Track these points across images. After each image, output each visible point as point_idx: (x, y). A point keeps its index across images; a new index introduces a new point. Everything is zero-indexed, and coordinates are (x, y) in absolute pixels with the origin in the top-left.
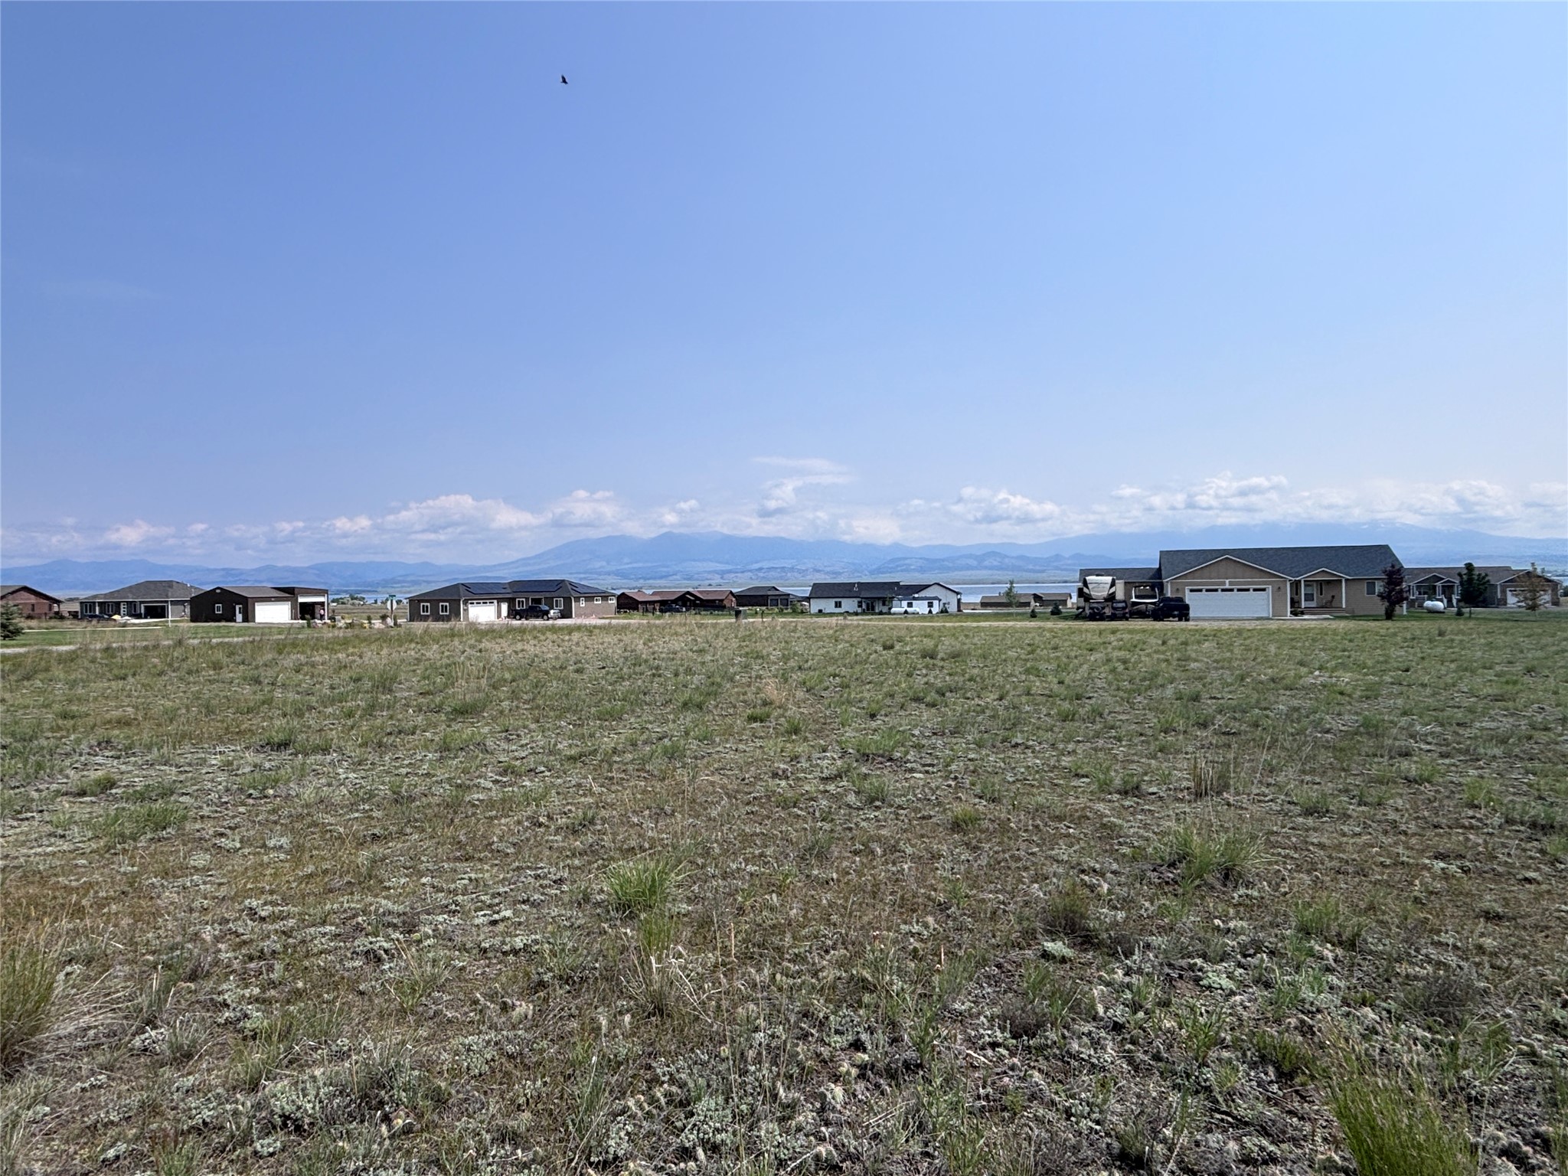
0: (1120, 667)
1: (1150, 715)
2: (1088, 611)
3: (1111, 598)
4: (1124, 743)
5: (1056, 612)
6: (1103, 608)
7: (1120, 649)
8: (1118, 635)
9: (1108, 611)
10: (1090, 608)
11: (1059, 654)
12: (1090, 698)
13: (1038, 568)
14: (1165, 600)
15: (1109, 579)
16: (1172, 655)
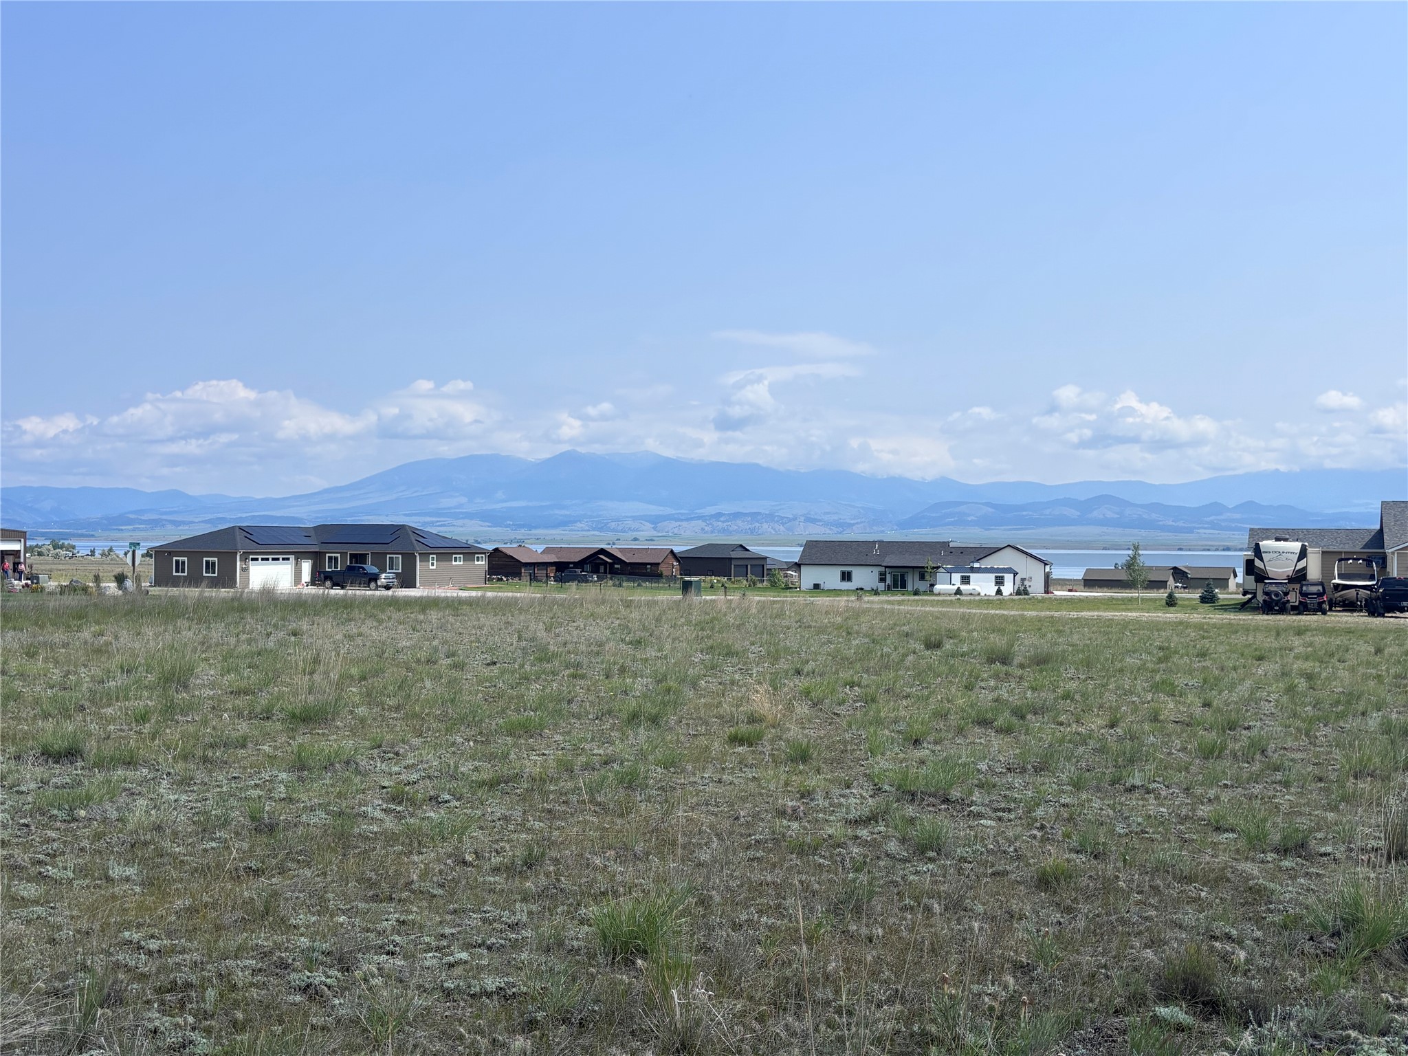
0: (1302, 684)
1: (1337, 754)
2: (1260, 597)
3: (1299, 577)
4: (1292, 790)
5: (1208, 599)
6: (1286, 594)
7: (1307, 658)
8: (1308, 637)
9: (1293, 599)
10: (1266, 593)
11: (1208, 663)
12: (1249, 728)
13: (1180, 524)
14: (1387, 582)
15: (1296, 546)
16: (1388, 670)
